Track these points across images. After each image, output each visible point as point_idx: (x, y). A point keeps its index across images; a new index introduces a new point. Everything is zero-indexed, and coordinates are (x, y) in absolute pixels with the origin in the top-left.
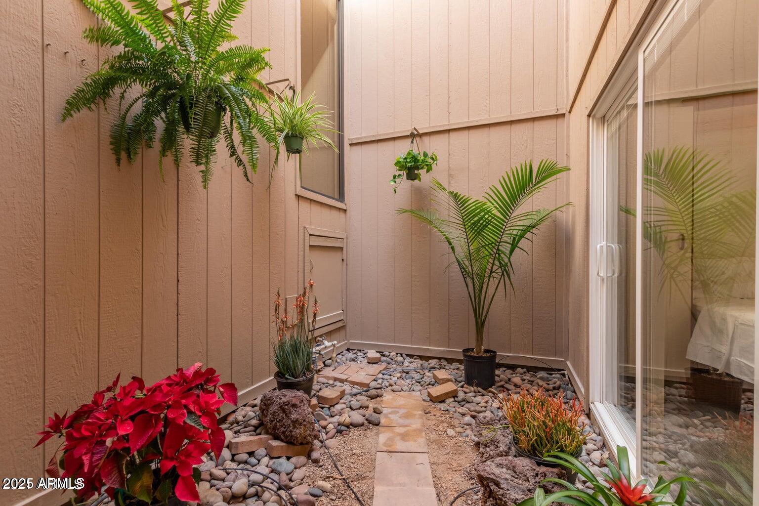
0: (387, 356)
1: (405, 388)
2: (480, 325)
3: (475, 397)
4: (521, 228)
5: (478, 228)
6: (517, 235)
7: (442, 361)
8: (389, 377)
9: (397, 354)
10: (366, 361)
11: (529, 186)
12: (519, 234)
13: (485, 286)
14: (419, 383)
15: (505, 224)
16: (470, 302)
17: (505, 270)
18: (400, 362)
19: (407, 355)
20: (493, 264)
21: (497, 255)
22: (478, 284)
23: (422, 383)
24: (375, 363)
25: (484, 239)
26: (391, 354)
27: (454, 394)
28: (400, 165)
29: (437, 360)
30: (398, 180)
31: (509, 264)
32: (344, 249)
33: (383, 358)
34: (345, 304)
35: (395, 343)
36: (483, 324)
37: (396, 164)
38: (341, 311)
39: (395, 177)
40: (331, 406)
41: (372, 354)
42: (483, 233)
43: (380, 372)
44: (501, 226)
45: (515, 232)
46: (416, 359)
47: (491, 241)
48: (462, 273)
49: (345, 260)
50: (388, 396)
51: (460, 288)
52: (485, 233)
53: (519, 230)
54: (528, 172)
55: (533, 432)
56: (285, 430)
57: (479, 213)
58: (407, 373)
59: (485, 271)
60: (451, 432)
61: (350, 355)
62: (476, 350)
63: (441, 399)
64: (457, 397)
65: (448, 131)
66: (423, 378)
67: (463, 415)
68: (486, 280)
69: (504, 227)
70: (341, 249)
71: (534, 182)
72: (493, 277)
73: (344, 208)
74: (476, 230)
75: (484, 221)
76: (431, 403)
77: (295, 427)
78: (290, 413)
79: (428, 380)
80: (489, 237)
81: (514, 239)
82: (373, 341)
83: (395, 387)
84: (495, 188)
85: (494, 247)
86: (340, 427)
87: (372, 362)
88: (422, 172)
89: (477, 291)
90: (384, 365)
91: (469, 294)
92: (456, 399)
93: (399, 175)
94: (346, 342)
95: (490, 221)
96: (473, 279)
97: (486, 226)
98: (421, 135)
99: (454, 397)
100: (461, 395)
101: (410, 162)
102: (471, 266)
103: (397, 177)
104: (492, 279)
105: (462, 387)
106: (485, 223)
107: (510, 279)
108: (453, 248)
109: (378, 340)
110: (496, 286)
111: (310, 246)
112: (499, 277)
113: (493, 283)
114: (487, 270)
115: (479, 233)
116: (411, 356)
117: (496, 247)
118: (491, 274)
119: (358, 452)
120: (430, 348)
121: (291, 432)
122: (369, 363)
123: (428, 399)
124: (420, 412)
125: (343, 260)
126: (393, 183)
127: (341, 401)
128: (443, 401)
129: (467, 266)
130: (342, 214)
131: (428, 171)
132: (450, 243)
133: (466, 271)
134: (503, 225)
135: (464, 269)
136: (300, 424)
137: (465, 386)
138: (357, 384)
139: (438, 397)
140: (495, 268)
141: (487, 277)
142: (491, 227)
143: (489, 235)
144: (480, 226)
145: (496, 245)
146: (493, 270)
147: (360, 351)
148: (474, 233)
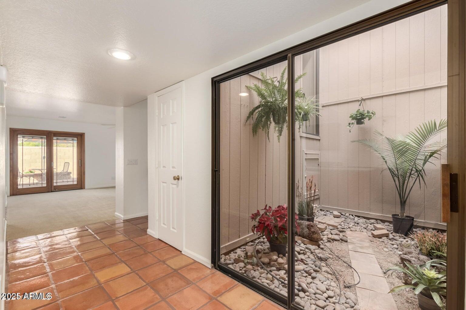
0: (344, 215)
1: (358, 230)
2: (403, 203)
3: (399, 238)
4: (431, 151)
5: (402, 152)
6: (427, 155)
7: (378, 221)
8: (347, 224)
9: (350, 215)
10: (333, 216)
11: (435, 131)
12: (429, 155)
13: (406, 182)
14: (366, 229)
15: (419, 150)
16: (396, 189)
17: (420, 173)
18: (353, 219)
19: (356, 216)
20: (412, 170)
21: (414, 166)
22: (402, 180)
23: (367, 229)
24: (338, 218)
25: (406, 158)
26: (346, 214)
27: (387, 236)
28: (353, 118)
29: (375, 220)
30: (352, 126)
31: (422, 170)
32: (319, 159)
33: (342, 216)
34: (319, 187)
35: (348, 209)
36: (405, 202)
37: (350, 117)
38: (318, 190)
39: (349, 124)
40: (322, 232)
41: (336, 213)
42: (405, 155)
43: (342, 222)
44: (417, 151)
45: (426, 154)
46: (361, 218)
47: (410, 158)
48: (392, 174)
49: (319, 165)
50: (348, 232)
51: (390, 182)
52: (406, 154)
53: (429, 152)
54: (433, 126)
55: (429, 246)
56: (309, 235)
57: (403, 145)
58: (358, 224)
59: (406, 174)
60: (385, 249)
61: (323, 213)
62: (401, 215)
63: (380, 237)
64: (389, 237)
65: (382, 96)
66: (367, 227)
67: (392, 245)
68: (407, 178)
69: (418, 152)
70: (318, 159)
71: (438, 129)
72: (412, 177)
73: (319, 139)
74: (401, 153)
75: (406, 149)
76: (373, 238)
77: (313, 234)
78: (311, 228)
79: (371, 228)
80: (409, 157)
81: (426, 157)
82: (335, 207)
83: (351, 229)
84: (413, 133)
85: (412, 162)
86: (329, 239)
87: (335, 217)
88: (366, 120)
89: (401, 184)
90: (343, 219)
91: (396, 186)
92: (388, 238)
93: (352, 123)
94: (319, 206)
95: (410, 148)
96: (398, 178)
97: (406, 151)
98: (364, 100)
99: (387, 237)
100: (391, 236)
101: (359, 116)
102: (397, 171)
103: (351, 124)
104: (411, 178)
105: (392, 233)
106: (406, 150)
107: (423, 178)
108: (386, 162)
109: (338, 207)
110: (414, 182)
111: (305, 159)
112: (416, 177)
113: (412, 181)
114: (408, 173)
115: (403, 155)
116: (359, 217)
117: (414, 162)
118: (410, 175)
119: (339, 249)
120: (370, 213)
121: (311, 235)
122: (334, 217)
123: (372, 236)
124: (368, 241)
125: (318, 165)
126: (349, 127)
127: (326, 231)
128: (381, 238)
129: (394, 171)
130: (318, 142)
131: (369, 119)
132: (384, 159)
133: (394, 174)
134: (418, 150)
135: (393, 172)
136: (316, 233)
137: (394, 233)
138: (331, 225)
139: (377, 235)
140: (413, 172)
141: (407, 177)
142: (410, 152)
143: (408, 155)
144: (403, 151)
145: (414, 161)
146: (412, 173)
147: (328, 211)
148: (399, 154)
